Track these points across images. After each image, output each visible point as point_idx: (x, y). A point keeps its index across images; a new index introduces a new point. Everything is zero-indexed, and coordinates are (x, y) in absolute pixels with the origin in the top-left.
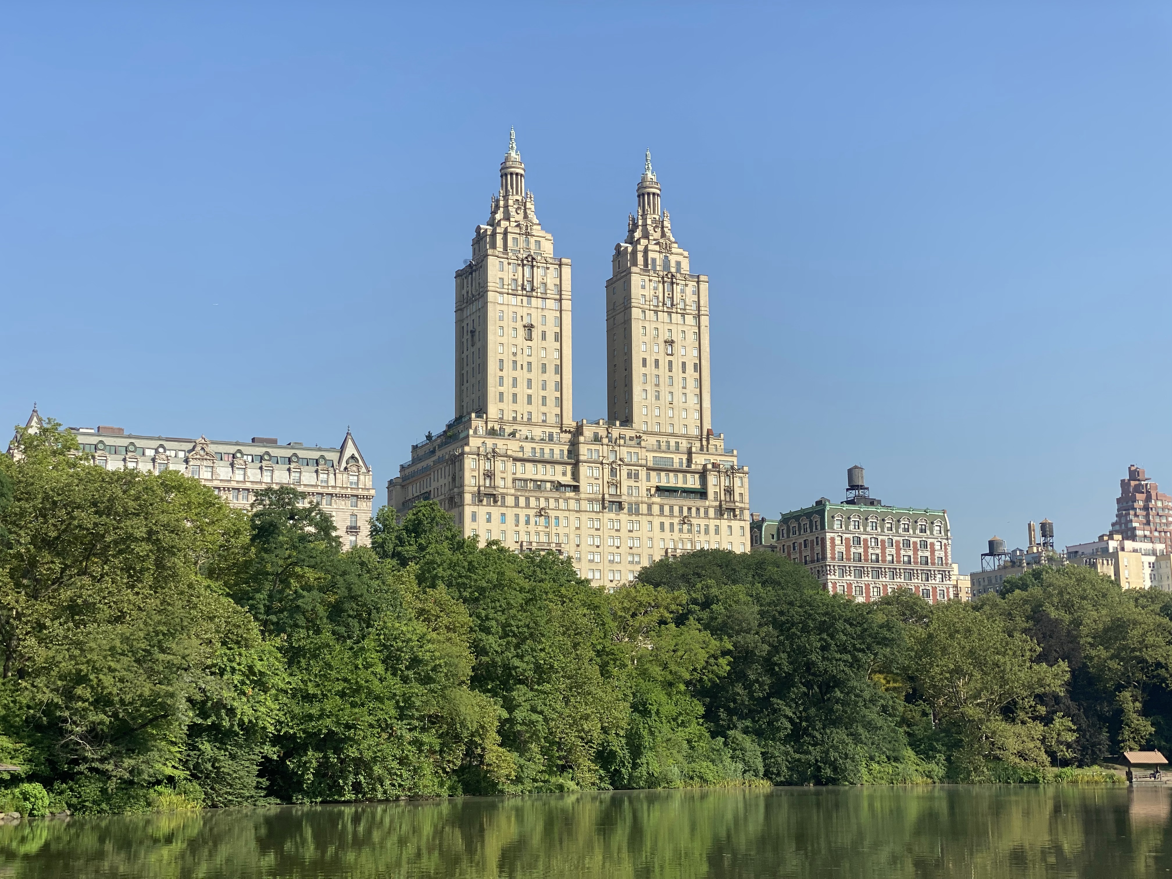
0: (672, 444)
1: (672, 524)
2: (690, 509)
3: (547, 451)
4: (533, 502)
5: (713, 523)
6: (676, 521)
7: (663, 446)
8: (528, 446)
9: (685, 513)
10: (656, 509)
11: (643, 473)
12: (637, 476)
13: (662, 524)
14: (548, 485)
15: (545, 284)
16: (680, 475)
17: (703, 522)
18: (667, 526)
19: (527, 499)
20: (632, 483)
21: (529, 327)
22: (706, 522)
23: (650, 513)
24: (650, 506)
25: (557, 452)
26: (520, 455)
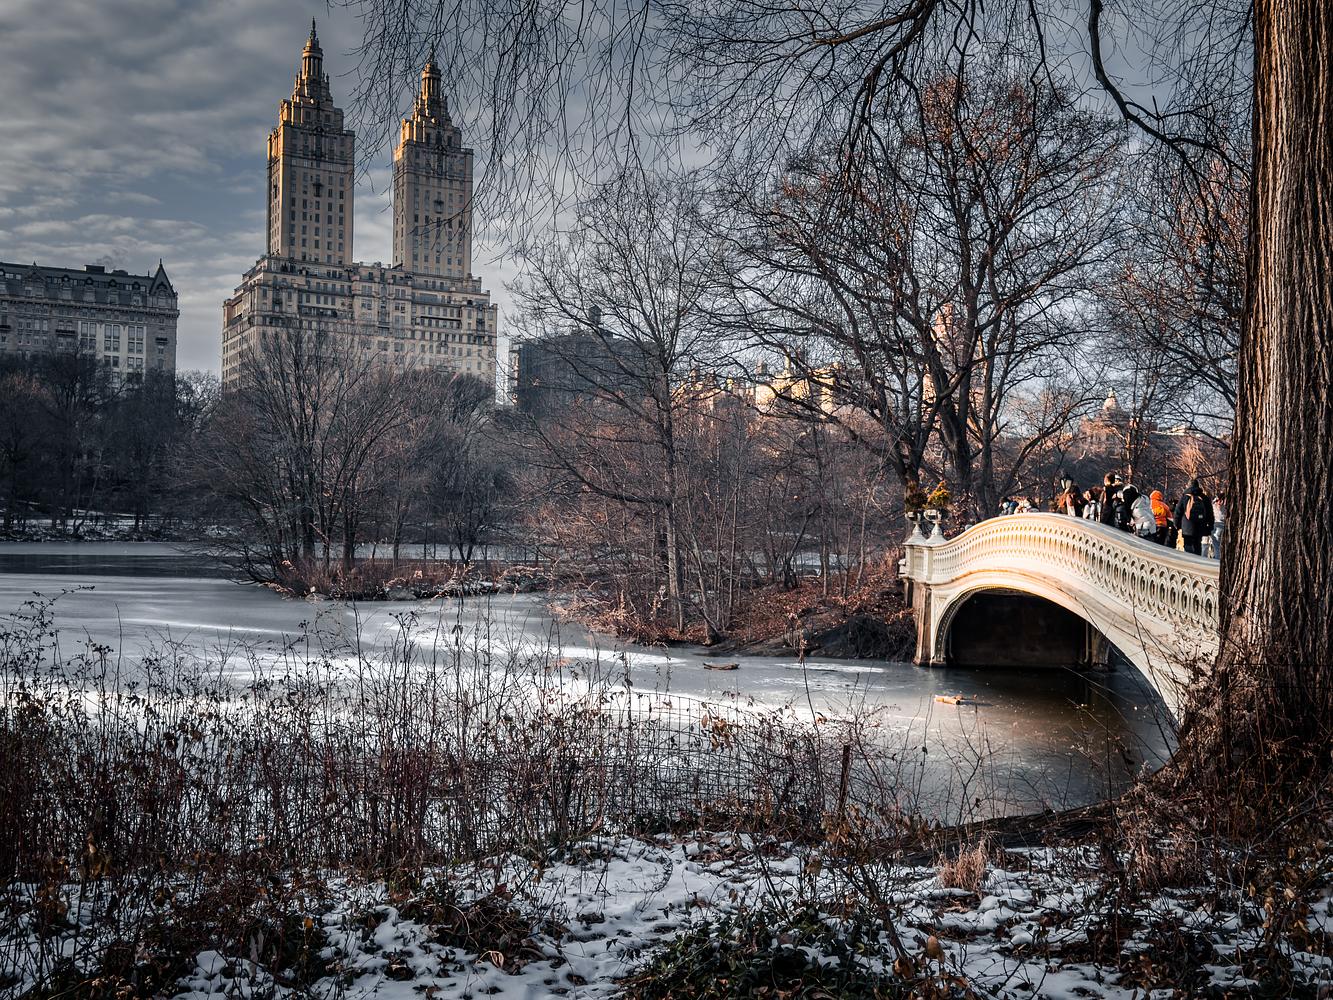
0: (438, 283)
1: (431, 347)
2: (447, 336)
3: (330, 286)
4: (314, 325)
5: (465, 348)
6: (435, 344)
7: (430, 284)
8: (314, 282)
9: (443, 338)
10: (418, 335)
11: (408, 307)
12: (403, 308)
13: (423, 346)
14: (329, 312)
15: (332, 151)
16: (441, 310)
17: (457, 346)
18: (427, 347)
19: (310, 323)
20: (399, 314)
21: (318, 186)
22: (461, 346)
23: (413, 337)
24: (413, 332)
25: (338, 287)
26: (306, 288)
